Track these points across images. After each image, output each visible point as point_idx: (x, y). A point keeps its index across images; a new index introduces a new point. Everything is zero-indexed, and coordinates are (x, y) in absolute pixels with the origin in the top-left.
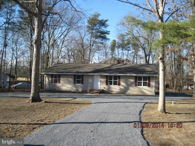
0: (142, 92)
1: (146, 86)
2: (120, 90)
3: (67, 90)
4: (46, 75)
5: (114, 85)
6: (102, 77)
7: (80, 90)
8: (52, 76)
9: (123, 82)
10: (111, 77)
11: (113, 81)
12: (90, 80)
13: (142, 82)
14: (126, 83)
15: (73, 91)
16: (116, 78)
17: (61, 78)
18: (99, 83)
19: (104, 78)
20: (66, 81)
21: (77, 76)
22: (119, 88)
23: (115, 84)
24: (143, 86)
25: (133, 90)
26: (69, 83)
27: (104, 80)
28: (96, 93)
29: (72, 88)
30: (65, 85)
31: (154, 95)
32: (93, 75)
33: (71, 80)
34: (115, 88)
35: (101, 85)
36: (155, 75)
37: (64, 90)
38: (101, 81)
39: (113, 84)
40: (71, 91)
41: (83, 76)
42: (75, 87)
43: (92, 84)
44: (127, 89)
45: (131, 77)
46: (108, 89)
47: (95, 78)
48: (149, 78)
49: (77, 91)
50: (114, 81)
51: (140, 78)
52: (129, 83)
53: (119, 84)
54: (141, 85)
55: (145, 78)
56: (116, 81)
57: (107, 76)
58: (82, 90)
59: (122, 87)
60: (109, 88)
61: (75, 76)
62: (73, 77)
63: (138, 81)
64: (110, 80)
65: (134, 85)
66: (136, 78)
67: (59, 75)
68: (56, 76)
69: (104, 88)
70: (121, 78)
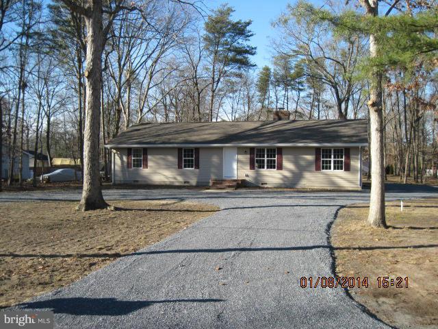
0: (333, 183)
1: (342, 169)
2: (282, 179)
3: (164, 182)
4: (114, 151)
5: (268, 168)
6: (242, 150)
7: (193, 182)
8: (129, 152)
9: (289, 161)
10: (260, 152)
11: (266, 159)
12: (215, 159)
13: (332, 160)
14: (296, 163)
15: (177, 184)
16: (272, 152)
17: (149, 157)
18: (235, 166)
19: (246, 153)
20: (161, 162)
21: (185, 151)
22: (280, 176)
23: (271, 165)
24: (335, 169)
25: (313, 180)
26: (168, 167)
27: (245, 158)
28: (229, 187)
29: (175, 178)
30: (159, 171)
31: (360, 189)
32: (222, 148)
33: (172, 159)
34: (272, 176)
35: (239, 169)
36: (360, 145)
37: (157, 183)
38: (238, 161)
39: (266, 167)
40: (171, 184)
41: (197, 150)
42: (182, 174)
43: (220, 167)
44: (297, 177)
45: (307, 150)
46: (256, 179)
47: (226, 154)
48: (347, 152)
49: (186, 184)
50: (268, 161)
51: (327, 152)
52: (303, 163)
53: (280, 167)
54: (330, 168)
55: (338, 152)
56: (273, 159)
57: (252, 149)
58: (198, 182)
59: (287, 174)
60: (258, 175)
61: (180, 150)
62: (176, 153)
63: (323, 158)
64: (257, 159)
65: (314, 168)
66: (317, 150)
67: (146, 149)
68: (137, 152)
69: (247, 176)
70: (283, 152)
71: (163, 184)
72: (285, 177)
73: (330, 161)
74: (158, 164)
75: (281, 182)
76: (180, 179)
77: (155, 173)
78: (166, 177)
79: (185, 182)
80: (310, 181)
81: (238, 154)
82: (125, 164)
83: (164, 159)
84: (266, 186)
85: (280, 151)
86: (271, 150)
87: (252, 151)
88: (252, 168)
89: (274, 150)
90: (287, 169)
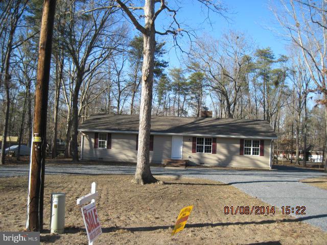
0: (256, 164)
1: (258, 154)
4: (84, 134)
6: (186, 138)
8: (96, 136)
10: (200, 140)
11: (204, 145)
13: (252, 148)
16: (208, 141)
17: (114, 140)
18: (181, 149)
19: (189, 141)
22: (215, 158)
23: (208, 150)
24: (253, 154)
25: (239, 162)
26: (131, 149)
27: (190, 144)
29: (134, 157)
31: (270, 168)
32: (171, 136)
34: (211, 159)
35: (185, 152)
36: (272, 138)
37: (119, 160)
38: (184, 146)
39: (204, 151)
40: (130, 161)
41: (152, 136)
43: (170, 150)
44: (229, 159)
45: (233, 140)
46: (196, 159)
47: (174, 139)
48: (262, 143)
50: (206, 147)
51: (248, 142)
52: (233, 149)
53: (214, 152)
54: (250, 154)
55: (256, 143)
56: (209, 145)
57: (194, 138)
59: (222, 157)
60: (202, 157)
62: (136, 138)
63: (245, 146)
64: (200, 145)
65: (239, 154)
66: (242, 141)
67: (110, 134)
68: (103, 136)
69: (190, 157)
70: (217, 141)
71: (124, 161)
72: (220, 159)
73: (250, 149)
74: (123, 146)
75: (217, 162)
77: (121, 153)
78: (127, 156)
81: (184, 141)
82: (93, 145)
83: (127, 143)
84: (203, 165)
85: (215, 140)
86: (208, 139)
87: (194, 139)
88: (194, 152)
89: (211, 139)
90: (221, 153)
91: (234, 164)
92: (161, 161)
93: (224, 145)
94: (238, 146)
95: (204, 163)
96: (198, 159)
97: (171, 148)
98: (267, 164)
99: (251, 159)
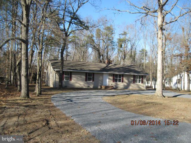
1: (140, 82)
2: (123, 86)
5: (119, 82)
6: (110, 75)
7: (92, 87)
8: (63, 73)
10: (116, 76)
12: (101, 78)
14: (128, 80)
15: (85, 87)
16: (120, 76)
17: (73, 76)
18: (108, 80)
19: (112, 76)
21: (88, 74)
22: (123, 85)
25: (133, 86)
26: (82, 80)
27: (111, 78)
29: (84, 85)
31: (145, 89)
32: (103, 73)
33: (84, 77)
34: (121, 85)
37: (76, 87)
40: (82, 88)
41: (94, 74)
42: (88, 83)
43: (102, 81)
44: (128, 85)
47: (104, 76)
48: (142, 77)
50: (119, 79)
52: (130, 80)
53: (123, 82)
54: (137, 82)
59: (126, 84)
60: (117, 84)
61: (86, 73)
62: (85, 75)
63: (136, 78)
64: (116, 78)
65: (133, 82)
66: (134, 76)
67: (71, 72)
68: (67, 73)
69: (112, 84)
70: (124, 76)
71: (79, 87)
72: (124, 85)
73: (137, 80)
74: (78, 79)
76: (86, 85)
77: (77, 83)
78: (80, 84)
79: (88, 87)
80: (132, 86)
81: (109, 76)
83: (80, 77)
84: (118, 88)
85: (123, 76)
87: (114, 75)
88: (113, 82)
89: (121, 75)
90: (125, 82)
91: (131, 88)
92: (98, 87)
93: (126, 78)
94: (132, 78)
95: (118, 87)
96: (115, 85)
97: (103, 80)
98: (144, 87)
99: (137, 85)
